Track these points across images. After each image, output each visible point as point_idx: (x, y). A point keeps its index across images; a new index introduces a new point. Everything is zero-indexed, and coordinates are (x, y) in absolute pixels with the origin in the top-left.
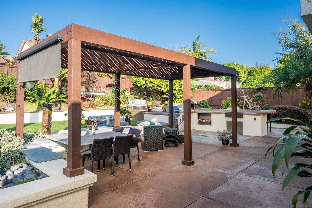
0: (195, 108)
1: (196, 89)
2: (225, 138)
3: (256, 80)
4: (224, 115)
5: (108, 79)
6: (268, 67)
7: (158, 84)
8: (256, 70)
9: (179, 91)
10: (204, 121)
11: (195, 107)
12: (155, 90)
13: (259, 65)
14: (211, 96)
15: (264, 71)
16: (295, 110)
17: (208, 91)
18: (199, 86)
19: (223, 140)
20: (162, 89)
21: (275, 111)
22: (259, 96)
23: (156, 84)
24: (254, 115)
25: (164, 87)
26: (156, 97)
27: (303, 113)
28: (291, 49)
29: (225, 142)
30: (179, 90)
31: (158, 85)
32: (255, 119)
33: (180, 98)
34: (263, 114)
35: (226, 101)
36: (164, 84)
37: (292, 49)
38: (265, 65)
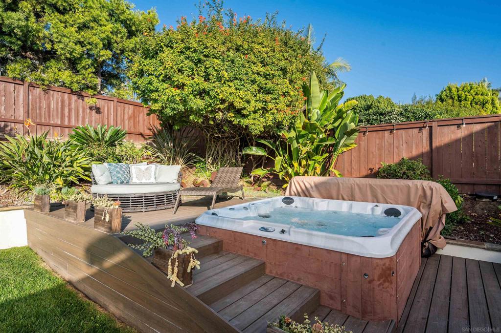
5: (70, 99)
7: (231, 99)
12: (219, 126)
20: (245, 122)
23: (223, 101)
25: (252, 115)
26: (223, 155)
31: (231, 106)
36: (253, 102)
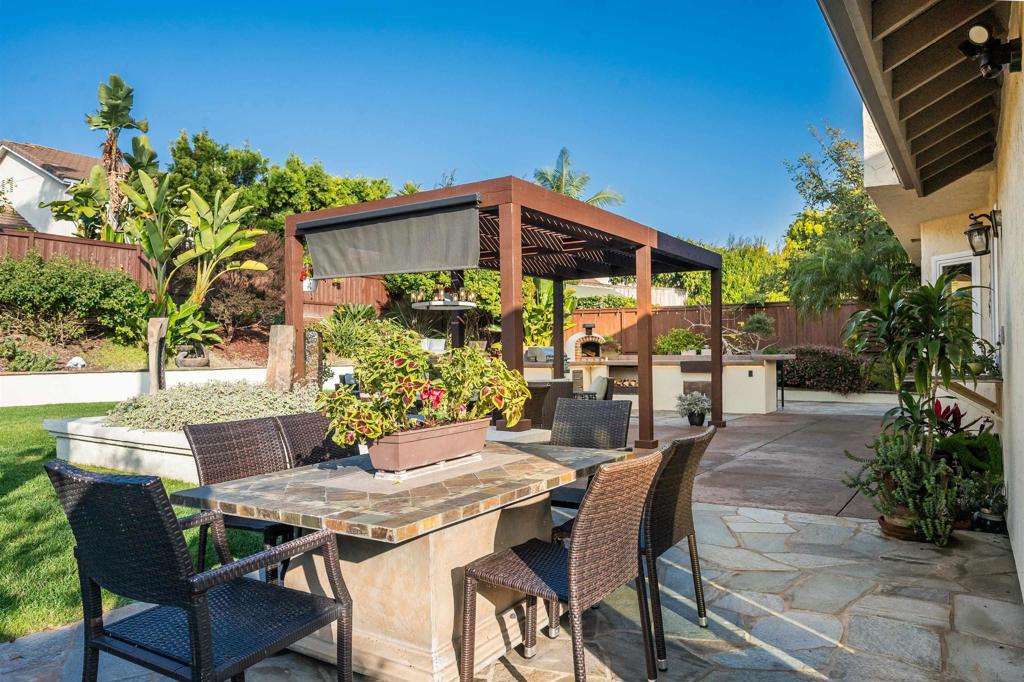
0: (601, 355)
1: (581, 308)
2: (696, 409)
3: (729, 286)
4: (679, 368)
6: (761, 249)
8: (729, 258)
9: (534, 314)
10: (626, 384)
11: (603, 350)
13: (737, 241)
14: (624, 326)
15: (751, 261)
16: (836, 356)
17: (616, 313)
18: (590, 299)
19: (691, 415)
21: (793, 356)
22: (759, 321)
24: (750, 364)
25: (494, 303)
27: (853, 361)
28: (825, 203)
29: (697, 420)
30: (534, 310)
32: (751, 374)
33: (536, 334)
34: (769, 361)
35: (668, 338)
36: (494, 295)
37: (828, 204)
38: (754, 242)
